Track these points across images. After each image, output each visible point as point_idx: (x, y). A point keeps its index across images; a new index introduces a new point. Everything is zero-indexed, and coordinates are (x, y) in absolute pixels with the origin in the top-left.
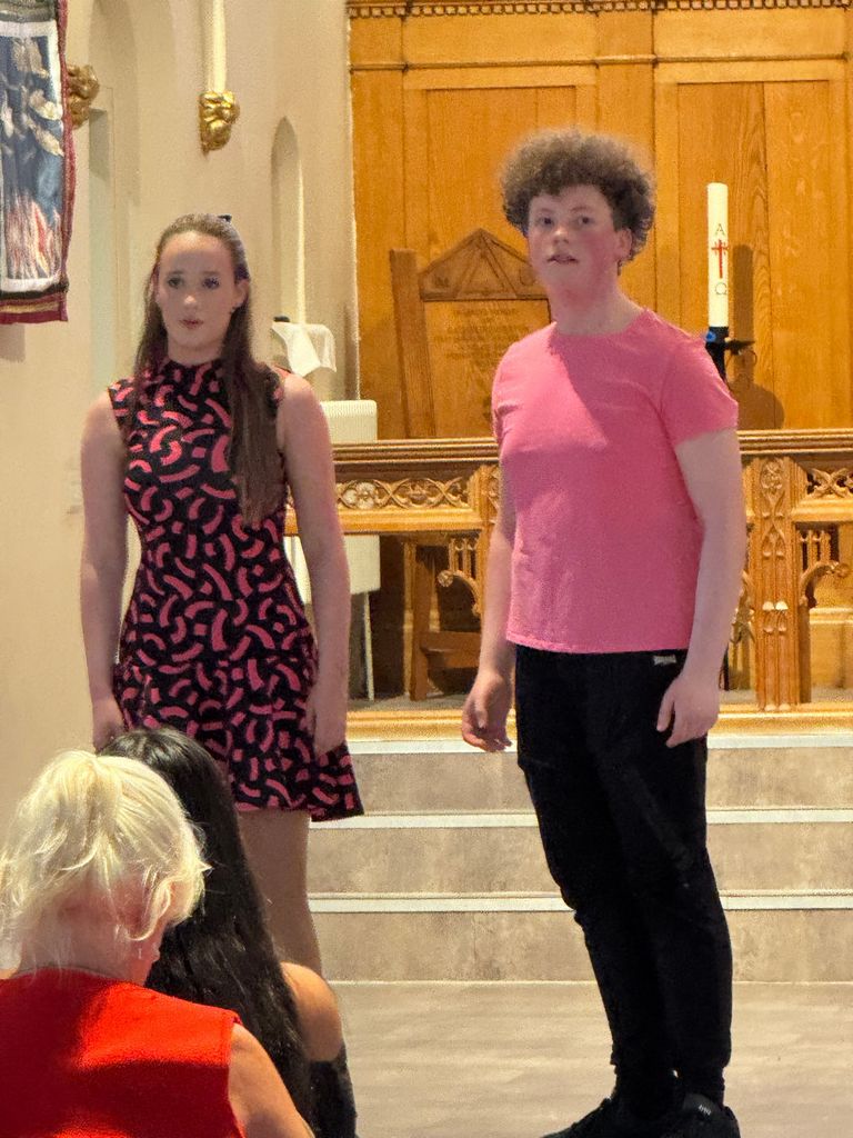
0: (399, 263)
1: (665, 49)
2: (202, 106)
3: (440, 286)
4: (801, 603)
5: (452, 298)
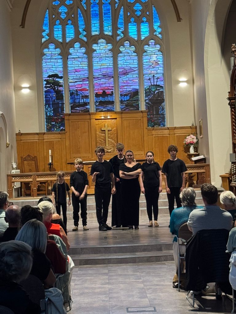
0: (22, 157)
1: (44, 138)
2: (6, 144)
3: (25, 159)
5: (26, 161)
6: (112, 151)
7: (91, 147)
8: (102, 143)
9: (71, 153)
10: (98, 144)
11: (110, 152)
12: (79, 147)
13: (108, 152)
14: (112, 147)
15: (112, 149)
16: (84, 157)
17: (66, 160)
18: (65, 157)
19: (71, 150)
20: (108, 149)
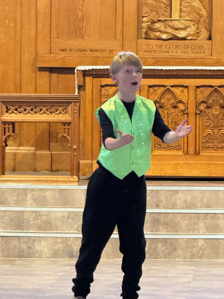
4: (3, 145)
6: (190, 35)
7: (119, 19)
8: (160, 7)
9: (54, 32)
10: (145, 9)
11: (184, 39)
12: (80, 16)
13: (175, 38)
14: (191, 24)
15: (192, 30)
16: (96, 51)
17: (34, 56)
18: (33, 48)
19: (53, 25)
20: (176, 29)
